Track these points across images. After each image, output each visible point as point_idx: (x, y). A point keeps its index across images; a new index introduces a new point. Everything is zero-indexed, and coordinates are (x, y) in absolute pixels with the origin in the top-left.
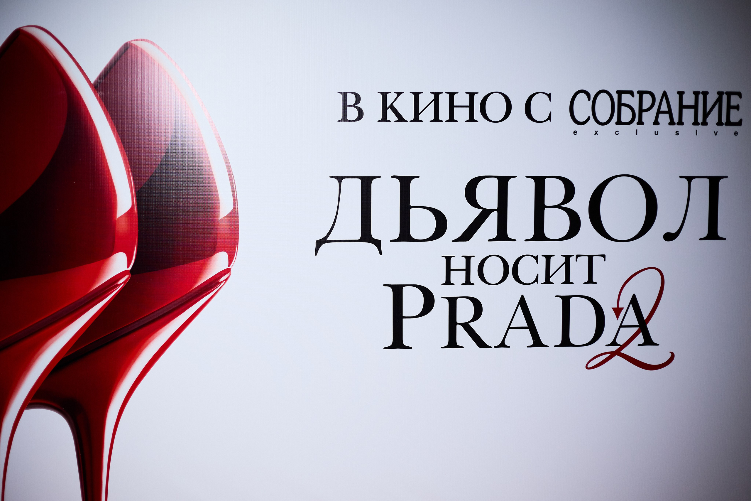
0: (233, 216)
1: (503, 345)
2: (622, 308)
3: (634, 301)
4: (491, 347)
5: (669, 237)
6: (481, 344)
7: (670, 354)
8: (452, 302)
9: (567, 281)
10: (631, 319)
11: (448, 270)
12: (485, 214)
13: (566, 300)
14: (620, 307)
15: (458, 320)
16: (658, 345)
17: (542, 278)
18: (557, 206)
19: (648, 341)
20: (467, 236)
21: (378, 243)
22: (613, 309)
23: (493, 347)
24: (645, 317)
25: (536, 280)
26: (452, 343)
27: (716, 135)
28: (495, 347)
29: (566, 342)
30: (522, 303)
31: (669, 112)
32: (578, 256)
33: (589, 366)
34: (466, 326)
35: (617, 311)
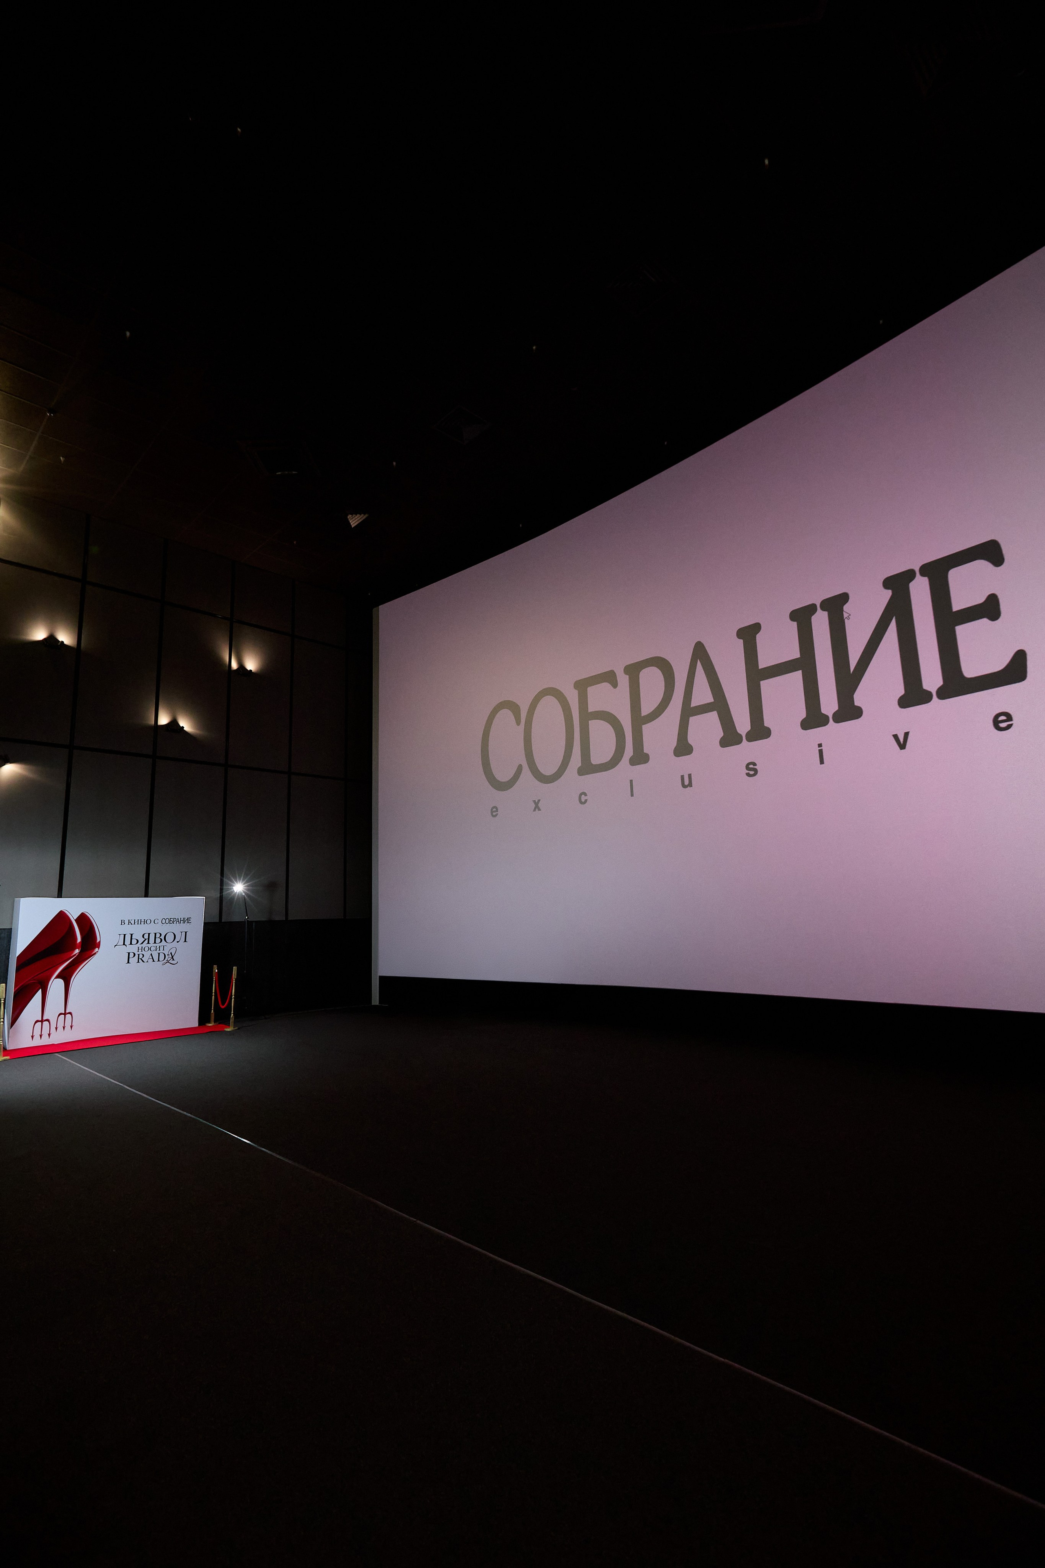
0: (100, 942)
3: (171, 953)
5: (178, 942)
6: (143, 962)
8: (139, 955)
10: (171, 956)
12: (146, 939)
13: (159, 954)
15: (140, 958)
19: (173, 960)
20: (142, 943)
21: (126, 945)
26: (138, 962)
29: (159, 961)
30: (151, 954)
34: (141, 959)
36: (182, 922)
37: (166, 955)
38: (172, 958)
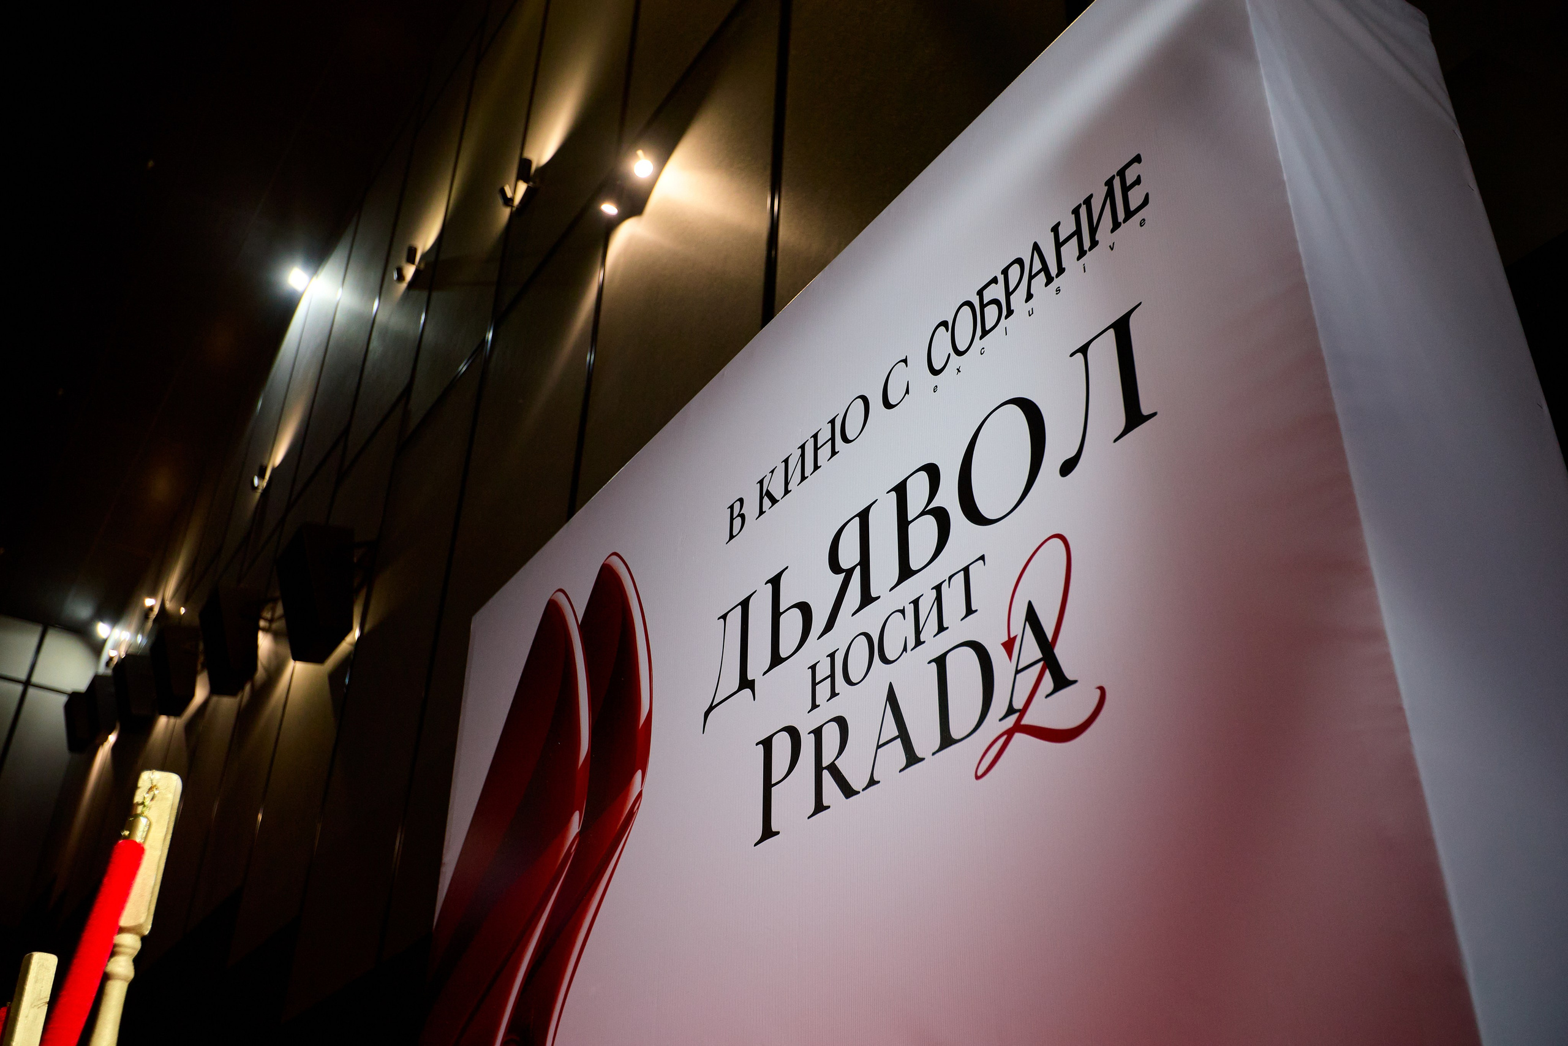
1: (872, 782)
2: (1015, 637)
4: (859, 792)
5: (1067, 468)
7: (1098, 692)
9: (941, 628)
10: (1031, 650)
11: (814, 684)
13: (940, 662)
14: (1012, 636)
16: (1075, 682)
17: (911, 643)
18: (923, 513)
19: (1061, 682)
22: (1004, 645)
23: (861, 791)
24: (1050, 635)
25: (905, 649)
26: (820, 807)
27: (1112, 249)
28: (863, 790)
29: (947, 740)
30: (892, 698)
31: (1045, 268)
32: (950, 578)
33: (980, 773)
35: (1009, 645)
36: (1070, 250)
37: (997, 655)
38: (1050, 661)
